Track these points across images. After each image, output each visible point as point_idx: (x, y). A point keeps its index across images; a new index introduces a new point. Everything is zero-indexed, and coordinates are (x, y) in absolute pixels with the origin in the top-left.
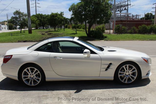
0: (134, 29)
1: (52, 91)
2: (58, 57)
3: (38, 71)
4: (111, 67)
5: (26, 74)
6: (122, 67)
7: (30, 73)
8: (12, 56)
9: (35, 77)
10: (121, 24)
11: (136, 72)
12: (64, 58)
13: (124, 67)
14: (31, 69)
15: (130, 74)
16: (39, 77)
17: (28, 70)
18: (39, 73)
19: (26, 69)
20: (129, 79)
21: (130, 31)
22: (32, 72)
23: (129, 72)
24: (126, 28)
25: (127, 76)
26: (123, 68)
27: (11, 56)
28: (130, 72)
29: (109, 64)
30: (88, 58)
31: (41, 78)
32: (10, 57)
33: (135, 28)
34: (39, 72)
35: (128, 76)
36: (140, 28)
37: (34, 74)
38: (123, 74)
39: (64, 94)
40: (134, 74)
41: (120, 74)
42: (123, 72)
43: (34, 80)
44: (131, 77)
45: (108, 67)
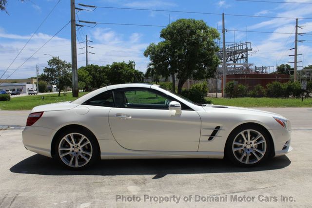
0: (258, 89)
1: (111, 176)
2: (124, 114)
3: (88, 140)
4: (219, 133)
5: (65, 145)
6: (239, 134)
7: (73, 143)
8: (42, 112)
9: (82, 151)
10: (236, 80)
11: (264, 143)
12: (134, 116)
13: (242, 133)
14: (75, 136)
15: (254, 146)
16: (89, 150)
17: (69, 138)
18: (89, 144)
19: (66, 136)
20: (252, 157)
21: (251, 92)
22: (77, 142)
23: (251, 143)
24: (245, 87)
25: (248, 150)
26: (241, 135)
27: (41, 114)
28: (253, 144)
29: (215, 129)
30: (178, 116)
31: (92, 153)
32: (38, 115)
33: (260, 87)
34: (89, 142)
35: (250, 152)
36: (269, 87)
37: (79, 146)
38: (241, 146)
39: (133, 180)
40: (260, 147)
41: (236, 146)
42: (240, 143)
43: (80, 156)
44: (257, 153)
45: (214, 134)
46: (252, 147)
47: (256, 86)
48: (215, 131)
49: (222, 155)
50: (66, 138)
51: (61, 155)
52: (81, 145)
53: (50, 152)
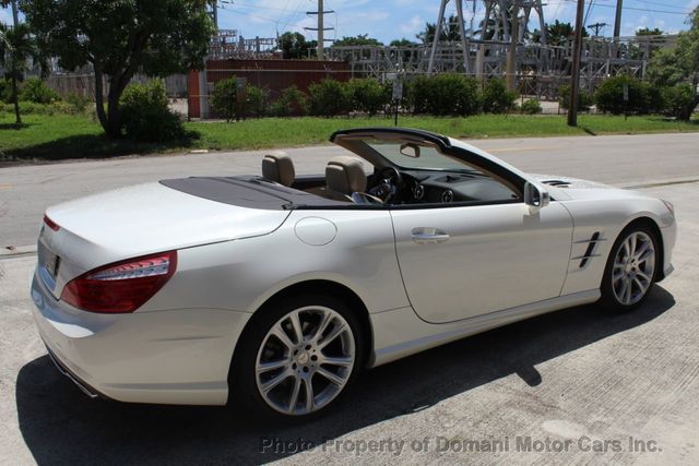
0: (293, 98)
2: (431, 229)
3: (343, 322)
4: (597, 248)
7: (295, 341)
12: (455, 232)
14: (304, 318)
16: (344, 353)
18: (345, 333)
19: (279, 323)
20: (634, 288)
24: (262, 93)
25: (629, 275)
28: (636, 261)
29: (592, 240)
32: (158, 268)
33: (298, 92)
34: (345, 327)
35: (631, 278)
36: (315, 91)
41: (615, 272)
45: (589, 251)
46: (633, 269)
47: (286, 90)
48: (591, 247)
49: (598, 295)
50: (277, 330)
51: (264, 390)
52: (319, 342)
53: (225, 392)
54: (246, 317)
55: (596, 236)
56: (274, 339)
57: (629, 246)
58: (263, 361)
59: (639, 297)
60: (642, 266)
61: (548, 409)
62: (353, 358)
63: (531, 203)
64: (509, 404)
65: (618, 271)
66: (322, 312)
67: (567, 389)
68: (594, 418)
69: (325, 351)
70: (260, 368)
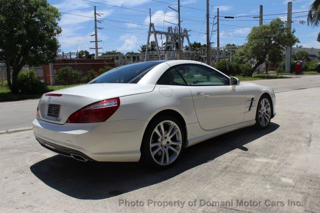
0: (92, 75)
3: (178, 127)
7: (162, 135)
12: (211, 94)
19: (157, 127)
24: (79, 73)
27: (116, 100)
34: (178, 130)
45: (251, 104)
46: (264, 113)
47: (89, 72)
48: (252, 102)
49: (255, 122)
50: (156, 130)
51: (153, 154)
52: (170, 136)
53: (140, 154)
54: (147, 123)
55: (253, 99)
56: (155, 133)
57: (263, 104)
58: (152, 143)
59: (267, 124)
60: (267, 111)
61: (254, 156)
62: (181, 142)
63: (232, 85)
64: (239, 156)
65: (260, 113)
66: (171, 123)
67: (257, 150)
68: (271, 156)
69: (172, 139)
70: (152, 145)
